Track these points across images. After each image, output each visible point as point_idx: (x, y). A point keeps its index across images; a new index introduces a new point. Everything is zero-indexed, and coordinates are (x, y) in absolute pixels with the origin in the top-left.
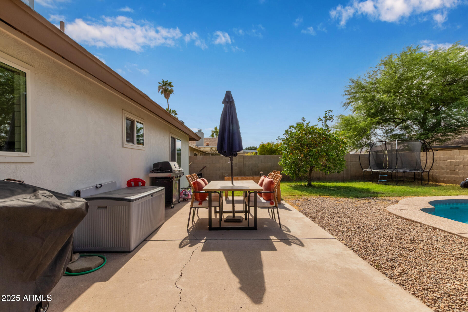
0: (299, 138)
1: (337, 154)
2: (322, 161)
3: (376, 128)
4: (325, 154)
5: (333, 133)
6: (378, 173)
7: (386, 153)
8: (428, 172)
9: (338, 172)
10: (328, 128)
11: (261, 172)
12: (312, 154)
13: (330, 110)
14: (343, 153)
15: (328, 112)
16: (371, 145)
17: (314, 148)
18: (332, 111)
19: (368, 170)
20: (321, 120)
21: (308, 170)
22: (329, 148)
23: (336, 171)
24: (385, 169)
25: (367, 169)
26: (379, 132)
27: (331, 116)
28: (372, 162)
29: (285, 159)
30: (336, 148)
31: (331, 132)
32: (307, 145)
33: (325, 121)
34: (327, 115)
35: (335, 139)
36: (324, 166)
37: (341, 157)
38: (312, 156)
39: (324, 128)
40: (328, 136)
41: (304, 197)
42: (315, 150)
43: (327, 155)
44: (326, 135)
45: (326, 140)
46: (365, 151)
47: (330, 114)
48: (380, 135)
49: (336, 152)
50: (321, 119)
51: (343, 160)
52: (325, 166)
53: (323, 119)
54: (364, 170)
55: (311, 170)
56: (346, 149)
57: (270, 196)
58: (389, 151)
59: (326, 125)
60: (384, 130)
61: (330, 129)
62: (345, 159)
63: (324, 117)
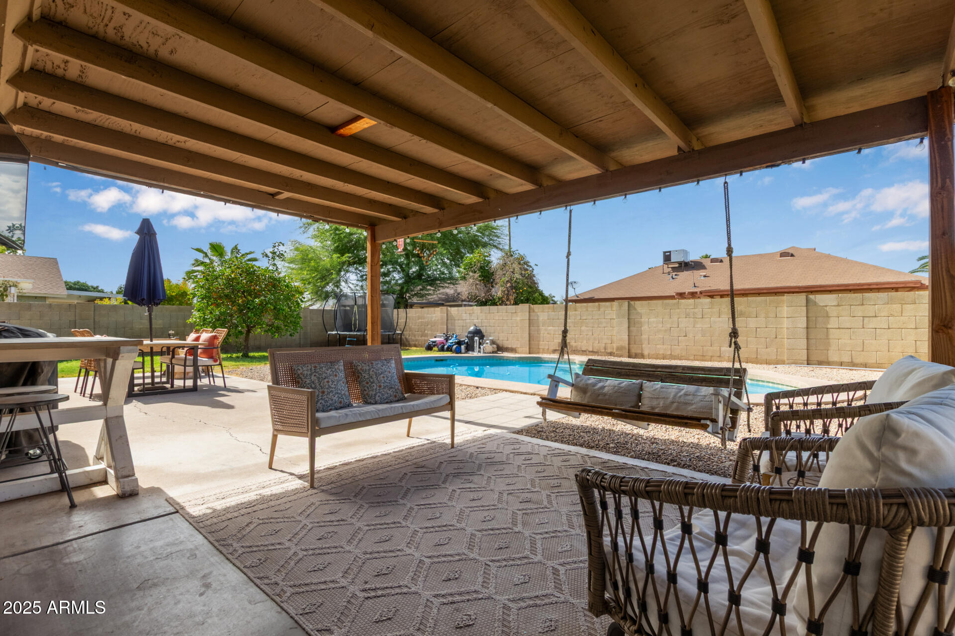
0: (229, 280)
1: (290, 308)
2: (267, 318)
3: (347, 271)
4: (272, 308)
5: (285, 277)
6: (345, 337)
7: (356, 308)
8: (401, 334)
9: (291, 335)
10: (277, 270)
11: (171, 332)
12: (251, 307)
13: (281, 243)
14: (298, 307)
15: (277, 244)
16: (339, 297)
17: (255, 298)
18: (283, 245)
19: (334, 333)
20: (267, 256)
21: (244, 330)
22: (279, 299)
23: (289, 333)
24: (354, 331)
25: (332, 331)
26: (352, 277)
27: (281, 252)
28: (339, 322)
29: (204, 314)
30: (288, 298)
31: (282, 275)
32: (243, 293)
33: (273, 258)
34: (276, 250)
35: (287, 286)
36: (270, 326)
37: (295, 313)
38: (253, 309)
39: (271, 268)
40: (277, 281)
41: (242, 367)
42: (257, 300)
43: (275, 308)
44: (275, 279)
45: (274, 286)
46: (331, 304)
47: (281, 248)
48: (352, 282)
49: (288, 304)
50: (266, 254)
51: (298, 317)
52: (272, 325)
53: (270, 255)
54: (329, 332)
55: (249, 331)
56: (302, 301)
57: (212, 353)
58: (359, 307)
59: (275, 265)
60: (359, 276)
61: (280, 270)
62: (301, 315)
63: (270, 252)
